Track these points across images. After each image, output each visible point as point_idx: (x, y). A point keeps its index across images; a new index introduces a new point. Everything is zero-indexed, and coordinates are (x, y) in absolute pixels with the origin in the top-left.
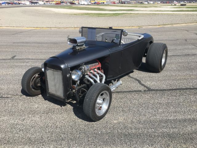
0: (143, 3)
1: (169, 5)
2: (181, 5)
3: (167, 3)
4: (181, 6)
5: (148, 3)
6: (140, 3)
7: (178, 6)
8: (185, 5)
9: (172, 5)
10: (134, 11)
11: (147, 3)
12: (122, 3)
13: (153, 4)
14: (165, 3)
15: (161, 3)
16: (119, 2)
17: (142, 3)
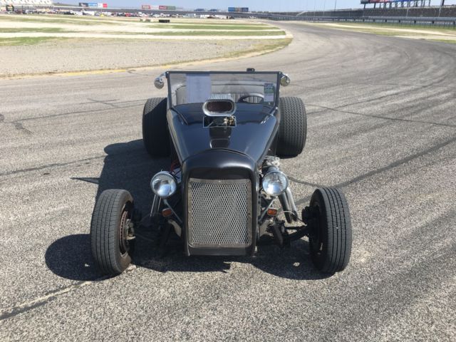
0: (73, 14)
1: (137, 21)
2: (161, 21)
3: (125, 16)
4: (161, 24)
5: (84, 14)
6: (65, 13)
7: (154, 22)
8: (168, 21)
9: (141, 20)
10: (63, 32)
11: (80, 14)
12: (18, 12)
13: (98, 17)
14: (121, 15)
15: (113, 15)
16: (7, 10)
17: (69, 13)
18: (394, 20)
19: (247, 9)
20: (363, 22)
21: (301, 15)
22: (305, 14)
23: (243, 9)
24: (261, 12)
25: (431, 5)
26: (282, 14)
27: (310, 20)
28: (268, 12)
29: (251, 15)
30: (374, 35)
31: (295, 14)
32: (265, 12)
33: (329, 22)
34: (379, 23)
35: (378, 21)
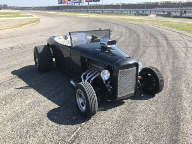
18: (73, 10)
19: (7, 5)
20: (61, 11)
21: (33, 8)
22: (35, 8)
23: (4, 5)
24: (14, 7)
25: (84, 4)
26: (24, 7)
27: (39, 10)
28: (17, 7)
29: (9, 8)
30: (70, 16)
31: (31, 7)
32: (16, 7)
33: (47, 11)
34: (68, 12)
35: (67, 11)
